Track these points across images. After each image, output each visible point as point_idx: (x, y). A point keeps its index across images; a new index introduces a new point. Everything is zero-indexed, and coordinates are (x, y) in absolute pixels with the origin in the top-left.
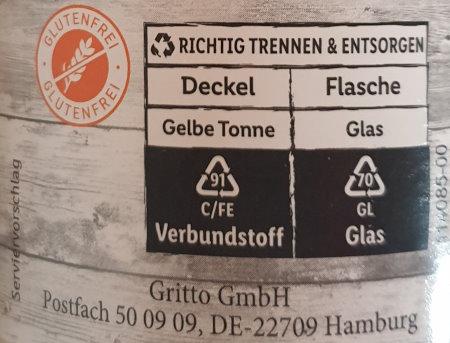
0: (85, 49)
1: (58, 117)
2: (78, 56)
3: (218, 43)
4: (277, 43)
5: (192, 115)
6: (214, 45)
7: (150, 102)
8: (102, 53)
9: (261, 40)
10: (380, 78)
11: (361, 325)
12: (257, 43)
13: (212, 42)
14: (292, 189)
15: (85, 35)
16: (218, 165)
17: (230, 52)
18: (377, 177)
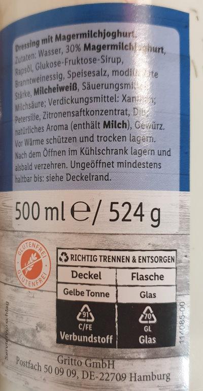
0: (33, 257)
1: (23, 285)
2: (31, 260)
3: (86, 257)
4: (111, 258)
5: (75, 287)
6: (85, 258)
7: (59, 281)
8: (40, 259)
9: (104, 256)
10: (155, 273)
11: (145, 377)
12: (102, 258)
13: (84, 257)
14: (116, 320)
15: (34, 252)
16: (86, 308)
17: (91, 261)
18: (153, 315)
